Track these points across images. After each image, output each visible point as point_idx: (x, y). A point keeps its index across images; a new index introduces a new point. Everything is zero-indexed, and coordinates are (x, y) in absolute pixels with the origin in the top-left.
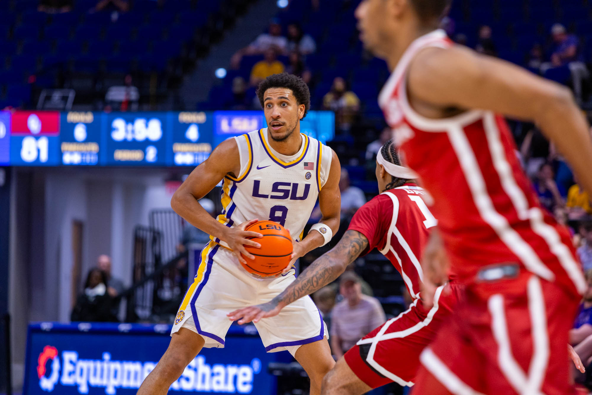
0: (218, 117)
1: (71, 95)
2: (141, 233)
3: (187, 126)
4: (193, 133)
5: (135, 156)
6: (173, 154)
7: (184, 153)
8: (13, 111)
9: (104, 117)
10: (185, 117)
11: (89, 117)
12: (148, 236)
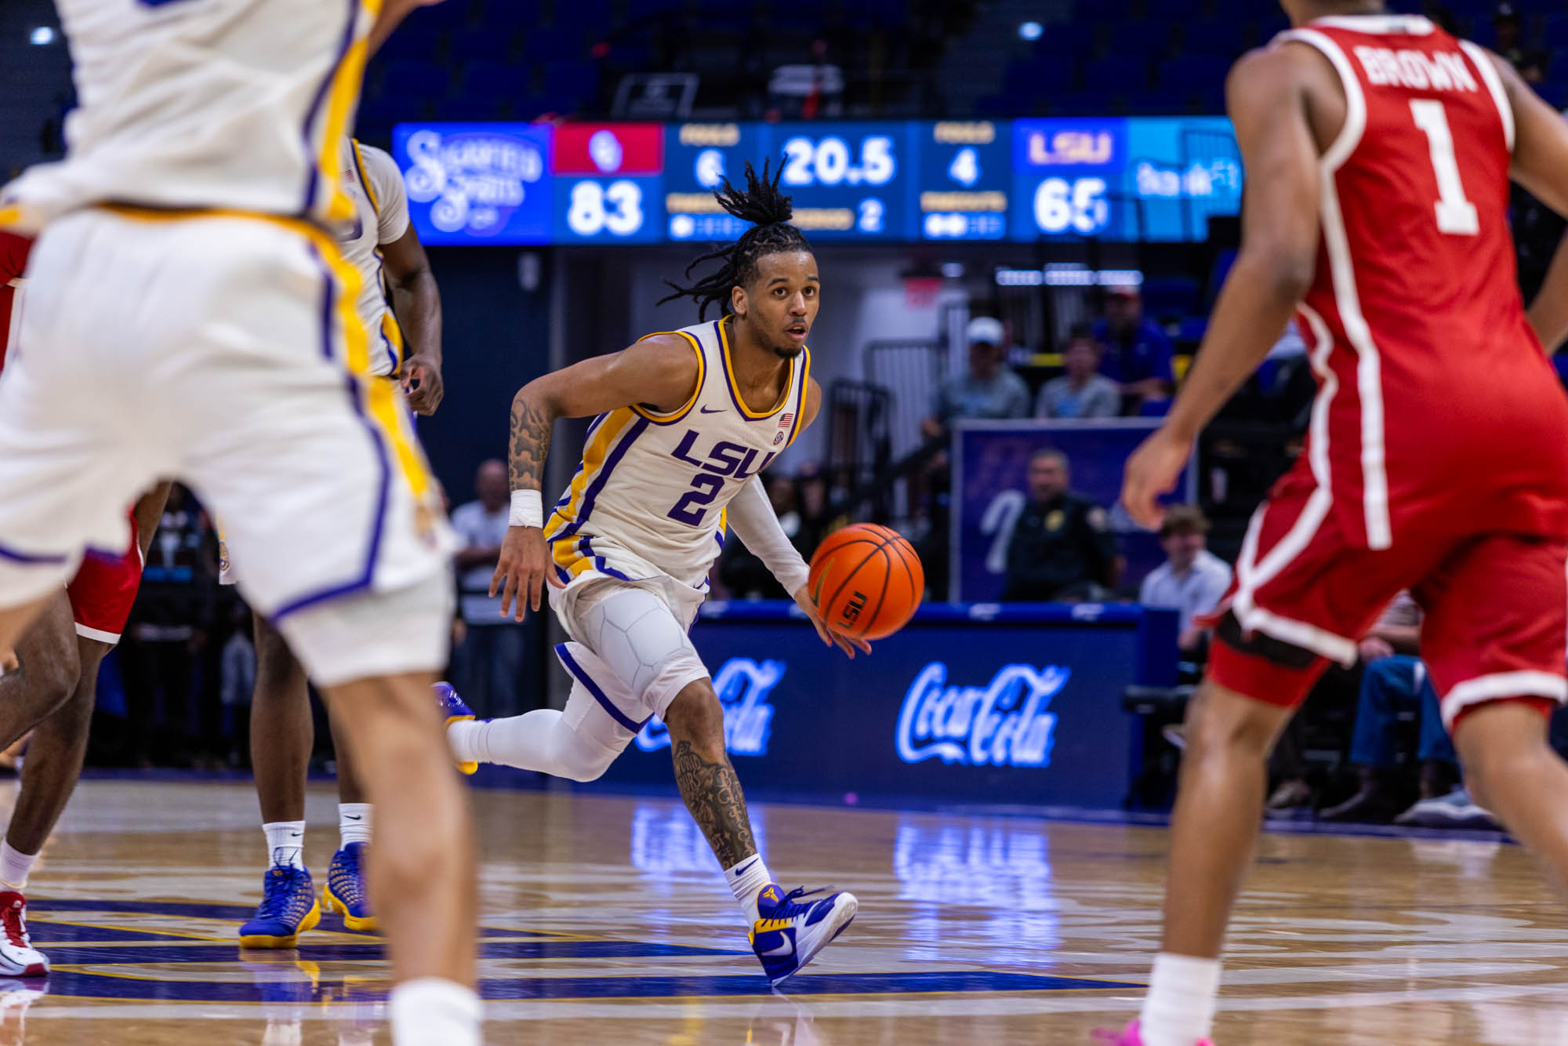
0: (1023, 129)
1: (690, 83)
2: (845, 394)
3: (952, 150)
4: (965, 168)
5: (837, 219)
6: (922, 215)
7: (945, 213)
8: (557, 123)
9: (764, 133)
10: (947, 132)
11: (730, 135)
12: (861, 398)
